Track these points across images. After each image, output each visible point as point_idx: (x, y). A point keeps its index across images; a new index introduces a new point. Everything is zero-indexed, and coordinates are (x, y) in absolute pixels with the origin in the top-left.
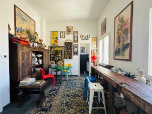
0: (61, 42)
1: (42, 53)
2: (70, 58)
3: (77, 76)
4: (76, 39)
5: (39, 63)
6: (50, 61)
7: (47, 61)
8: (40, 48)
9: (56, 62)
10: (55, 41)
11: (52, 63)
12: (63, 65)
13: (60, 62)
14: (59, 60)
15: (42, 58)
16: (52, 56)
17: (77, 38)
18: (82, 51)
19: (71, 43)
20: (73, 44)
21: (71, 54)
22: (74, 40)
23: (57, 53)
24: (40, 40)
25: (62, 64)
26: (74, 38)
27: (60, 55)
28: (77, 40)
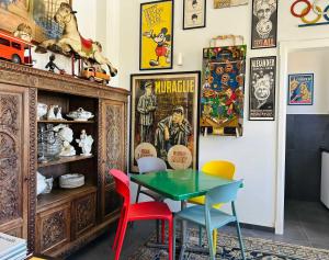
0: (189, 52)
1: (92, 104)
2: (230, 131)
3: (271, 230)
4: (264, 26)
5: (79, 150)
6: (138, 142)
7: (115, 144)
8: (83, 77)
9: (162, 148)
10: (160, 49)
11: (146, 153)
12: (195, 166)
13: (179, 148)
14: (173, 141)
15: (92, 128)
16: (146, 121)
17: (274, 19)
18: (294, 97)
19: (236, 54)
20: (250, 54)
21: (237, 112)
22: (254, 35)
23: (167, 104)
24: (87, 44)
25: (190, 159)
26: (255, 21)
27: (178, 118)
28: (274, 32)
